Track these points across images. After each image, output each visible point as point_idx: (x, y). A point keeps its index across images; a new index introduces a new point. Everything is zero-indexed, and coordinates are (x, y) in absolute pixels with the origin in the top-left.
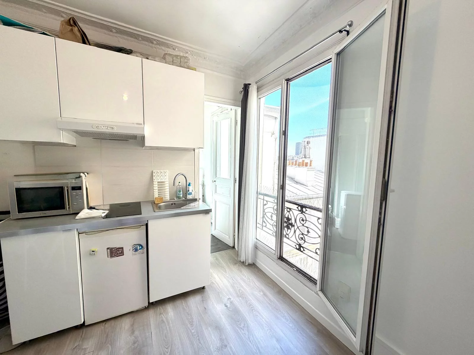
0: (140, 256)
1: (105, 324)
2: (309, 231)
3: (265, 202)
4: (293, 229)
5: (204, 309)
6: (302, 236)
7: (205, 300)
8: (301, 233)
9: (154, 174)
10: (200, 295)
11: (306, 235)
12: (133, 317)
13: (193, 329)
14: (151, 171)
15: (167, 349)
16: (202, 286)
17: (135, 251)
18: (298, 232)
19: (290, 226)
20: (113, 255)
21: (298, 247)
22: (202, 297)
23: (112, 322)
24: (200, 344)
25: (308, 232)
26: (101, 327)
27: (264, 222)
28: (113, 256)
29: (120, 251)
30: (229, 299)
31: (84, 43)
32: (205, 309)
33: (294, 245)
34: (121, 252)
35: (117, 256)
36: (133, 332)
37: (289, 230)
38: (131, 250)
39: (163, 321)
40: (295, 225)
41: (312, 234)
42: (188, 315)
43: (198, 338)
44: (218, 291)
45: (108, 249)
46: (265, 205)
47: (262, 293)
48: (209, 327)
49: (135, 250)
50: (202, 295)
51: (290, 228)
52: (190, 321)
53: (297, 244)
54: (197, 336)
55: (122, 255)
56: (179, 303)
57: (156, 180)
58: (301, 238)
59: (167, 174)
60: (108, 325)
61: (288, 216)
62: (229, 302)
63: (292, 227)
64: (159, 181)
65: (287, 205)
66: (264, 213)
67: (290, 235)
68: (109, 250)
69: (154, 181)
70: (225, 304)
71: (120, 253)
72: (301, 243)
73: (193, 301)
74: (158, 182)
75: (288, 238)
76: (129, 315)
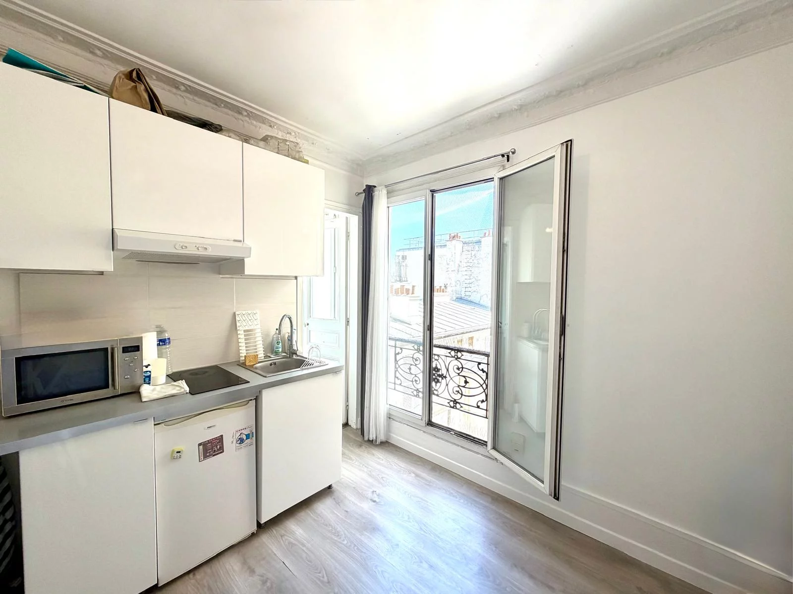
0: (248, 450)
1: (194, 574)
2: (468, 381)
3: (398, 350)
4: (444, 382)
5: (345, 512)
6: (458, 389)
7: (340, 501)
8: (457, 386)
9: (237, 319)
10: (330, 498)
11: (464, 387)
12: (239, 552)
13: (344, 540)
14: (232, 312)
15: (320, 573)
16: (328, 485)
17: (240, 444)
18: (452, 385)
19: (440, 379)
20: (208, 454)
21: (452, 405)
22: (334, 499)
23: (207, 569)
24: (363, 554)
25: (466, 382)
26: (190, 581)
27: (397, 378)
28: (208, 456)
29: (218, 447)
30: (373, 492)
31: (153, 109)
32: (347, 511)
33: (445, 402)
34: (220, 448)
35: (214, 456)
36: (252, 571)
37: (438, 384)
38: (235, 442)
39: (290, 543)
40: (448, 376)
41: (472, 384)
42: (326, 525)
43: (356, 548)
44: (354, 486)
45: (200, 445)
46: (398, 353)
47: (413, 475)
48: (364, 532)
49: (239, 441)
50: (333, 497)
51: (440, 381)
52: (334, 532)
53: (451, 401)
54: (353, 546)
55: (221, 453)
56: (303, 514)
57: (241, 327)
58: (457, 391)
59: (258, 316)
60: (199, 575)
61: (436, 365)
62: (376, 496)
63: (442, 379)
64: (247, 328)
65: (436, 351)
66: (397, 366)
67: (440, 391)
68: (201, 447)
69: (238, 329)
70: (371, 500)
71: (218, 450)
72: (456, 399)
73: (323, 508)
74: (245, 331)
75: (438, 395)
76: (229, 553)
